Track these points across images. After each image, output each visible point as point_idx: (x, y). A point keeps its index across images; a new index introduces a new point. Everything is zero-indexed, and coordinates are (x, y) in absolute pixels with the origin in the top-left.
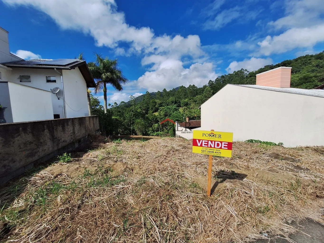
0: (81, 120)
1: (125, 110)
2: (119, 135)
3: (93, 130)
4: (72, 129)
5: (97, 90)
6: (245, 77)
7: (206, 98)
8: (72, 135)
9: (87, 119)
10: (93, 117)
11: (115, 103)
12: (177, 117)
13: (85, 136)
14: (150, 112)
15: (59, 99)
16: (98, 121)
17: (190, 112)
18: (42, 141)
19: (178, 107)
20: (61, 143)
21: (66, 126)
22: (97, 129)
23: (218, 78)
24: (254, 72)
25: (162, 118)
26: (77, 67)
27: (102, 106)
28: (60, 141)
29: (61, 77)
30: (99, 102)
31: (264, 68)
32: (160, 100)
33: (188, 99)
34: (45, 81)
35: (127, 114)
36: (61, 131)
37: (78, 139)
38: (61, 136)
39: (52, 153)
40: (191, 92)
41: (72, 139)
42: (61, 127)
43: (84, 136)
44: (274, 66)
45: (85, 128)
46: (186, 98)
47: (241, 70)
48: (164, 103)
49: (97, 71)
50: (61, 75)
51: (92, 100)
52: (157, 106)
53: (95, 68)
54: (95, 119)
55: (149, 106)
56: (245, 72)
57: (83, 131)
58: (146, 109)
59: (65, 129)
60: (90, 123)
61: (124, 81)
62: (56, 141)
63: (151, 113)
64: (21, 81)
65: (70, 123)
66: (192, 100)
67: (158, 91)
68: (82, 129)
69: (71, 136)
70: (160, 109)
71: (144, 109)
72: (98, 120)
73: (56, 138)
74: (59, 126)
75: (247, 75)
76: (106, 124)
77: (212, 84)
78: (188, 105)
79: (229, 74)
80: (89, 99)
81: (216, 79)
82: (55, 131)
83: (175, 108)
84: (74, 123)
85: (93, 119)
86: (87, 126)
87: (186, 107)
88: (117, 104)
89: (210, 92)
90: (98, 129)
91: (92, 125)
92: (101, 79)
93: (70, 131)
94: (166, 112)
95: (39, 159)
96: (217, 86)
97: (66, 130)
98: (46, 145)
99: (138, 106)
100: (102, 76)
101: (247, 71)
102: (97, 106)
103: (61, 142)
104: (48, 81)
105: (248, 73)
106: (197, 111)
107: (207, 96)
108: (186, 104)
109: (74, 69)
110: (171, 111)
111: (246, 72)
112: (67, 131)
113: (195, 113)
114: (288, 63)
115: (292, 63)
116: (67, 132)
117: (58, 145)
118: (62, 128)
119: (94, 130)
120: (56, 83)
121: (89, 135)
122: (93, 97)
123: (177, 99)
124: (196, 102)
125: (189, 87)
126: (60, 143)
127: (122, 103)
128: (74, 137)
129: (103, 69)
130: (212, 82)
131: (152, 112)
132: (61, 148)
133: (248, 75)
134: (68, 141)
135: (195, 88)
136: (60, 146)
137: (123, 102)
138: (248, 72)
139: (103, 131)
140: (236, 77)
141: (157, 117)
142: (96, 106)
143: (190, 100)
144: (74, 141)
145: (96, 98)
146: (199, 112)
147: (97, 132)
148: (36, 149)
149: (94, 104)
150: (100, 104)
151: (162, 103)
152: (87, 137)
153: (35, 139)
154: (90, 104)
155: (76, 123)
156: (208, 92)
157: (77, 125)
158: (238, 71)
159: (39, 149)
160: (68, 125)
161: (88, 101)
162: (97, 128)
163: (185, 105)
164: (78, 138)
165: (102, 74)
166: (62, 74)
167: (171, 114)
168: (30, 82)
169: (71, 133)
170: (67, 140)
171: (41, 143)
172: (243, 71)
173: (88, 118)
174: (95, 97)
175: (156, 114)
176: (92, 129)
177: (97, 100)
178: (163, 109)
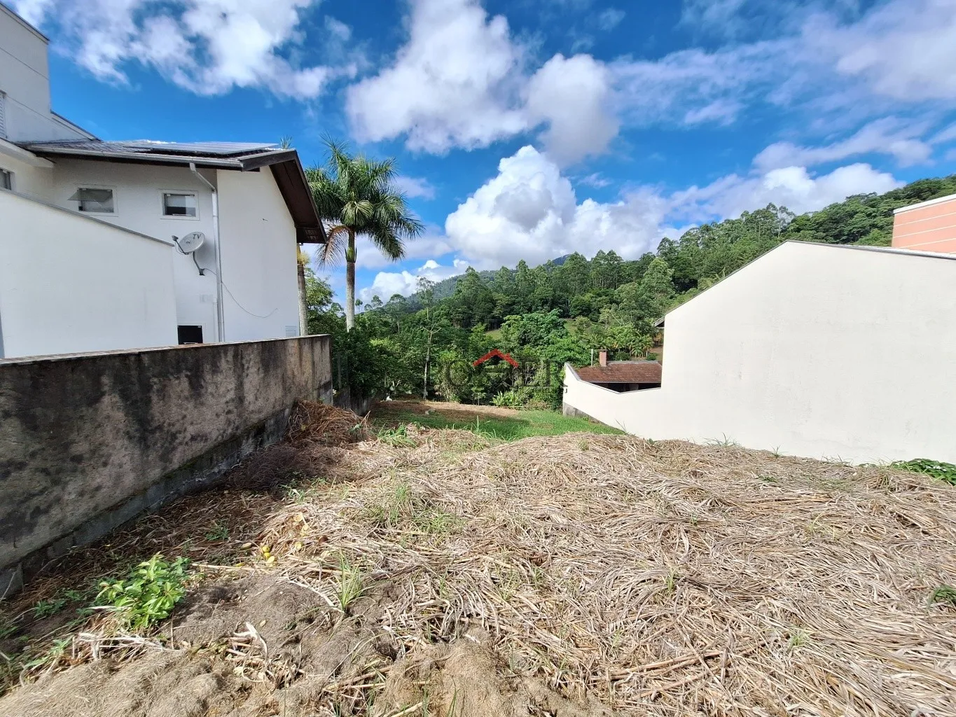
0: (270, 351)
1: (403, 320)
2: (388, 398)
3: (310, 385)
4: (232, 386)
5: (328, 255)
6: (779, 230)
7: (650, 291)
8: (231, 408)
9: (293, 348)
10: (312, 341)
11: (376, 299)
12: (569, 349)
13: (283, 410)
14: (476, 328)
15: (201, 274)
16: (328, 355)
17: (599, 333)
18: (81, 448)
19: (561, 316)
20: (180, 449)
21: (208, 377)
22: (322, 383)
23: (692, 231)
24: (811, 215)
25: (512, 350)
26: (268, 167)
27: (340, 307)
28: (177, 441)
29: (214, 196)
30: (330, 294)
31: (844, 205)
32: (508, 296)
33: (592, 295)
34: (160, 208)
35: (409, 332)
36: (187, 398)
37: (255, 421)
38: (185, 417)
39: (132, 497)
40: (602, 273)
41: (229, 425)
42: (185, 379)
43: (278, 408)
44: (881, 197)
45: (284, 381)
46: (586, 291)
47: (768, 208)
48: (519, 302)
49: (330, 195)
50: (213, 191)
51: (309, 285)
52: (496, 312)
53: (324, 186)
54: (318, 346)
55: (472, 310)
56: (779, 215)
57: (276, 393)
58: (463, 319)
59: (202, 387)
60: (301, 360)
61: (410, 229)
62: (155, 444)
63: (478, 332)
64: (81, 208)
65: (225, 364)
66: (604, 297)
67: (503, 268)
68: (272, 383)
69: (229, 412)
70: (509, 320)
71: (458, 320)
72: (327, 349)
73: (160, 428)
74: (178, 378)
75: (786, 225)
76: (352, 365)
77: (672, 250)
78: (591, 312)
79: (728, 221)
80: (303, 283)
81: (684, 236)
82: (155, 398)
83: (553, 320)
84: (244, 362)
85: (312, 348)
86: (289, 373)
87: (585, 319)
88: (380, 302)
89: (665, 273)
90: (328, 380)
91: (308, 368)
92: (341, 220)
93: (225, 396)
94: (525, 332)
95: (57, 540)
96: (685, 256)
97: (209, 390)
98: (105, 464)
99: (442, 310)
100: (345, 209)
101: (787, 213)
102: (324, 304)
103: (181, 444)
104: (170, 211)
105: (789, 219)
106: (620, 333)
107: (653, 287)
108: (586, 310)
109: (258, 170)
110: (542, 330)
111: (784, 215)
112: (211, 394)
113: (615, 338)
114: (930, 189)
115: (945, 188)
116: (210, 400)
117: (165, 457)
118: (190, 383)
119: (313, 386)
120: (194, 218)
121: (295, 404)
122: (315, 277)
123: (558, 293)
124: (618, 303)
125: (595, 259)
126: (174, 449)
127: (393, 300)
128: (240, 416)
129: (349, 190)
130: (671, 244)
131: (483, 328)
132: (180, 468)
133: (789, 224)
134: (214, 435)
135: (616, 262)
136: (177, 459)
137: (397, 296)
138: (789, 214)
139: (343, 386)
140: (748, 230)
141: (497, 345)
142: (321, 303)
143: (599, 299)
144: (239, 431)
145: (323, 280)
146: (626, 336)
147: (322, 391)
148: (42, 492)
149: (315, 297)
150: (334, 300)
151: (514, 303)
152: (287, 411)
153: (37, 446)
154: (304, 298)
155: (249, 362)
156: (659, 275)
157: (253, 370)
158: (758, 212)
159: (63, 489)
160: (215, 370)
161: (299, 288)
162: (323, 379)
163: (583, 311)
164: (255, 418)
165: (343, 204)
166: (215, 185)
167: (541, 338)
168: (112, 211)
169: (227, 402)
170: (210, 433)
171: (78, 459)
172: (774, 212)
173: (296, 344)
174: (320, 276)
175: (496, 335)
176: (307, 382)
177: (327, 285)
178: (515, 320)
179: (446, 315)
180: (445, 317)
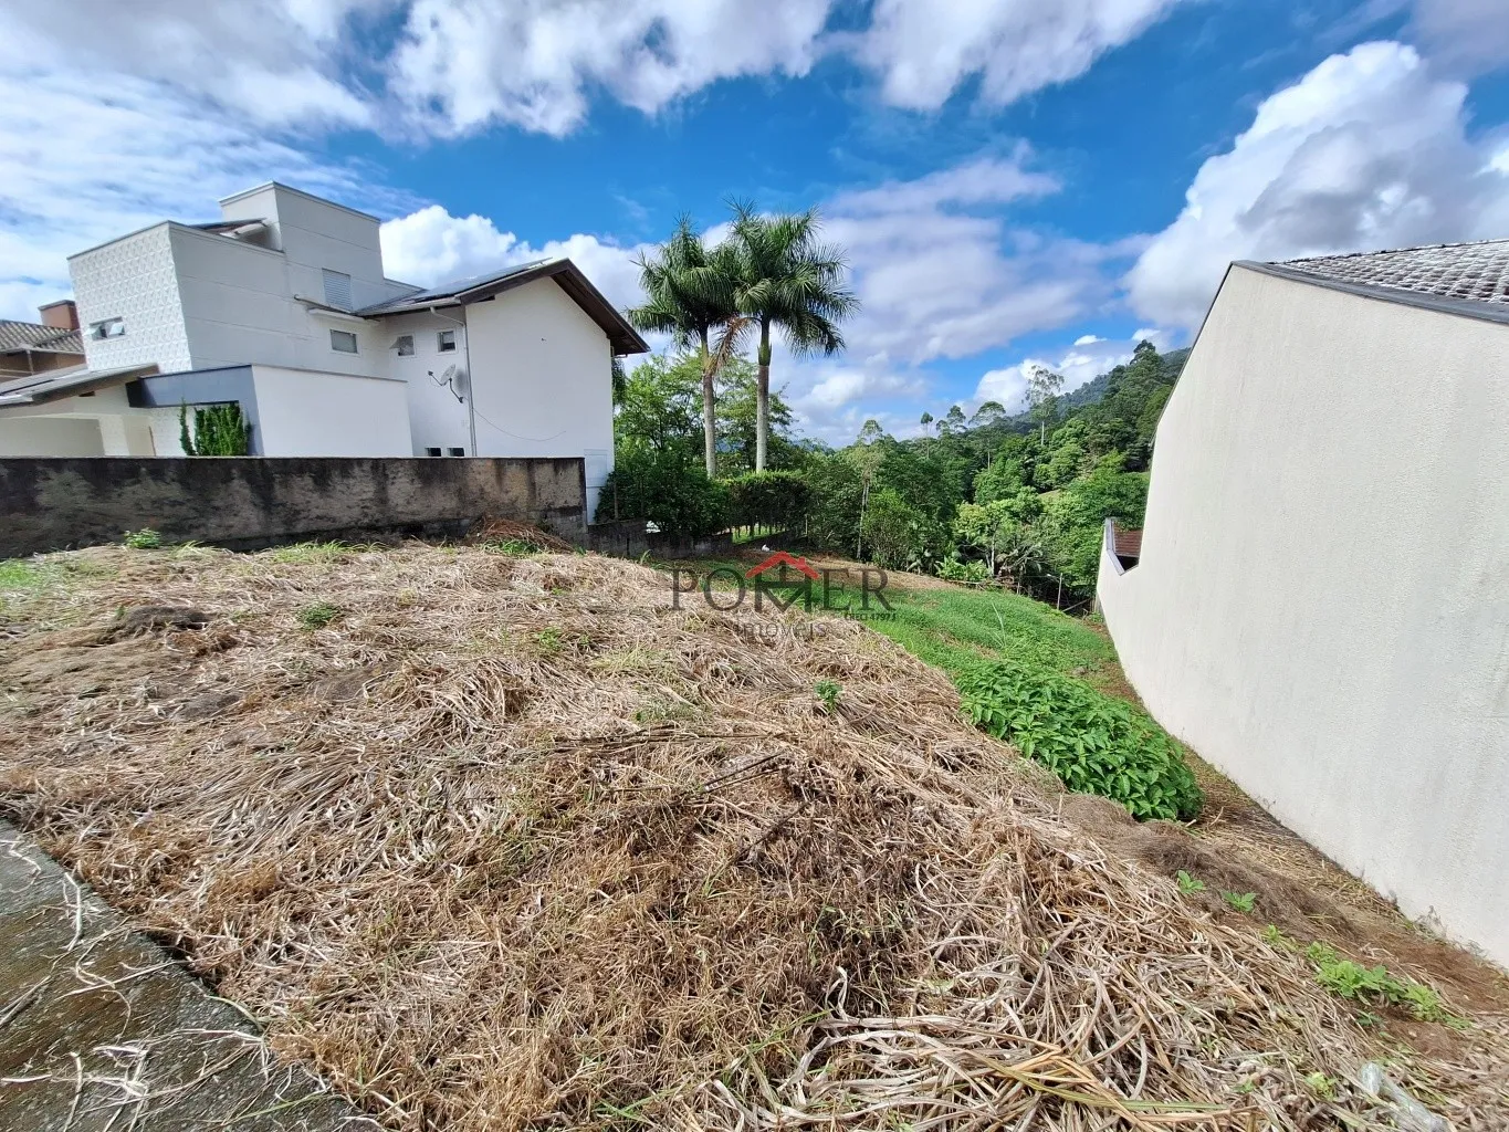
0: (434, 467)
3: (521, 504)
4: (371, 489)
8: (369, 505)
9: (482, 467)
10: (530, 462)
14: (1106, 460)
15: (461, 401)
18: (218, 504)
20: (304, 521)
21: (336, 479)
22: (556, 506)
28: (302, 516)
29: (464, 328)
34: (439, 347)
36: (310, 491)
38: (308, 502)
39: (258, 538)
41: (366, 516)
42: (309, 478)
43: (449, 516)
45: (461, 495)
49: (727, 280)
50: (463, 324)
54: (544, 468)
55: (1134, 425)
57: (443, 503)
58: (1110, 443)
59: (329, 485)
60: (499, 479)
62: (279, 513)
63: (1109, 466)
64: (400, 354)
68: (438, 494)
69: (366, 507)
71: (1099, 445)
72: (572, 472)
73: (283, 504)
74: (300, 477)
82: (277, 486)
84: (389, 472)
85: (530, 468)
86: (473, 488)
90: (572, 504)
91: (516, 487)
93: (360, 495)
97: (338, 489)
98: (236, 515)
99: (1070, 426)
103: (305, 518)
112: (341, 491)
116: (340, 496)
117: (288, 523)
118: (315, 482)
119: (530, 506)
120: (454, 352)
121: (480, 517)
126: (298, 520)
128: (381, 512)
134: (345, 520)
136: (301, 527)
144: (380, 524)
147: (554, 514)
152: (466, 521)
155: (395, 473)
157: (402, 480)
159: (208, 520)
160: (346, 476)
162: (560, 502)
164: (406, 518)
166: (463, 320)
168: (413, 353)
169: (362, 500)
170: (340, 518)
173: (488, 463)
176: (514, 501)
179: (1077, 435)
180: (1073, 440)
